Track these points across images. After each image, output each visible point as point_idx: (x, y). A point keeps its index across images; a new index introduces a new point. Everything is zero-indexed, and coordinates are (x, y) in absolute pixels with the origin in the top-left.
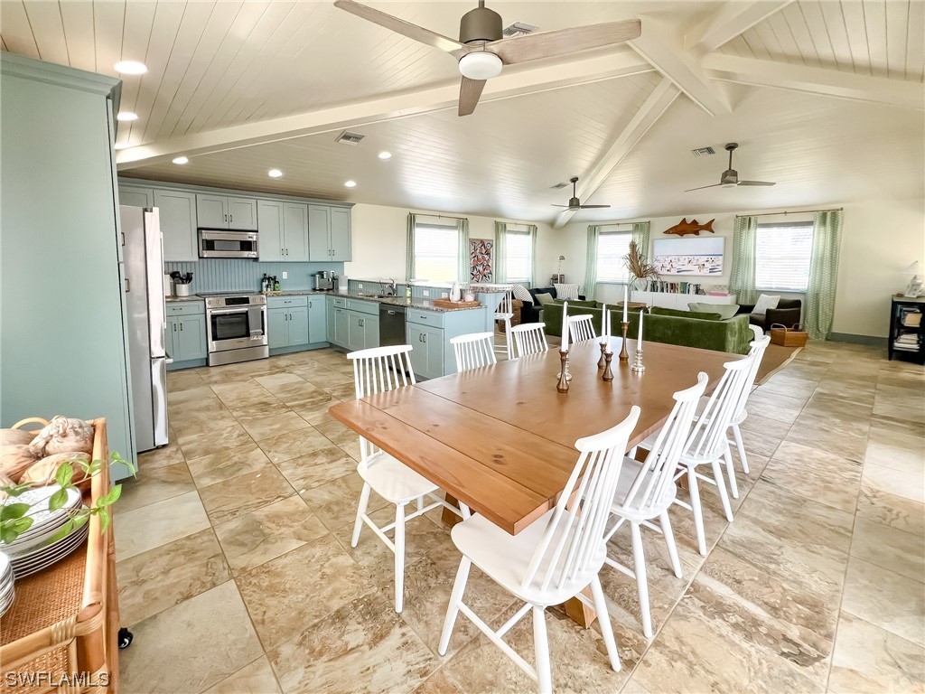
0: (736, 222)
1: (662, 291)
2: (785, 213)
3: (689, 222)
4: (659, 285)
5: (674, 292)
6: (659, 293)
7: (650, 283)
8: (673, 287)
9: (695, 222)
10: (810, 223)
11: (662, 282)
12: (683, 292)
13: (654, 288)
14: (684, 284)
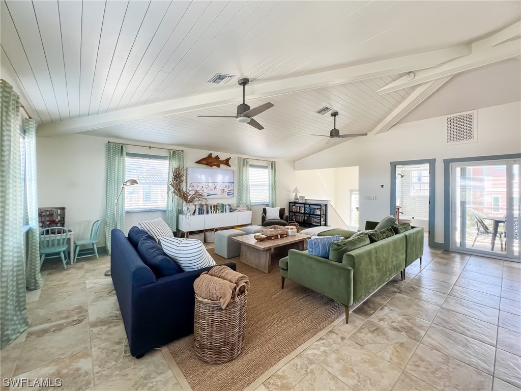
0: (239, 161)
1: (208, 213)
2: (258, 160)
3: (213, 156)
4: (205, 208)
5: (216, 212)
6: (205, 216)
7: (198, 207)
8: (216, 208)
9: (217, 157)
10: (266, 167)
11: (207, 205)
12: (222, 212)
13: (201, 212)
14: (223, 205)
